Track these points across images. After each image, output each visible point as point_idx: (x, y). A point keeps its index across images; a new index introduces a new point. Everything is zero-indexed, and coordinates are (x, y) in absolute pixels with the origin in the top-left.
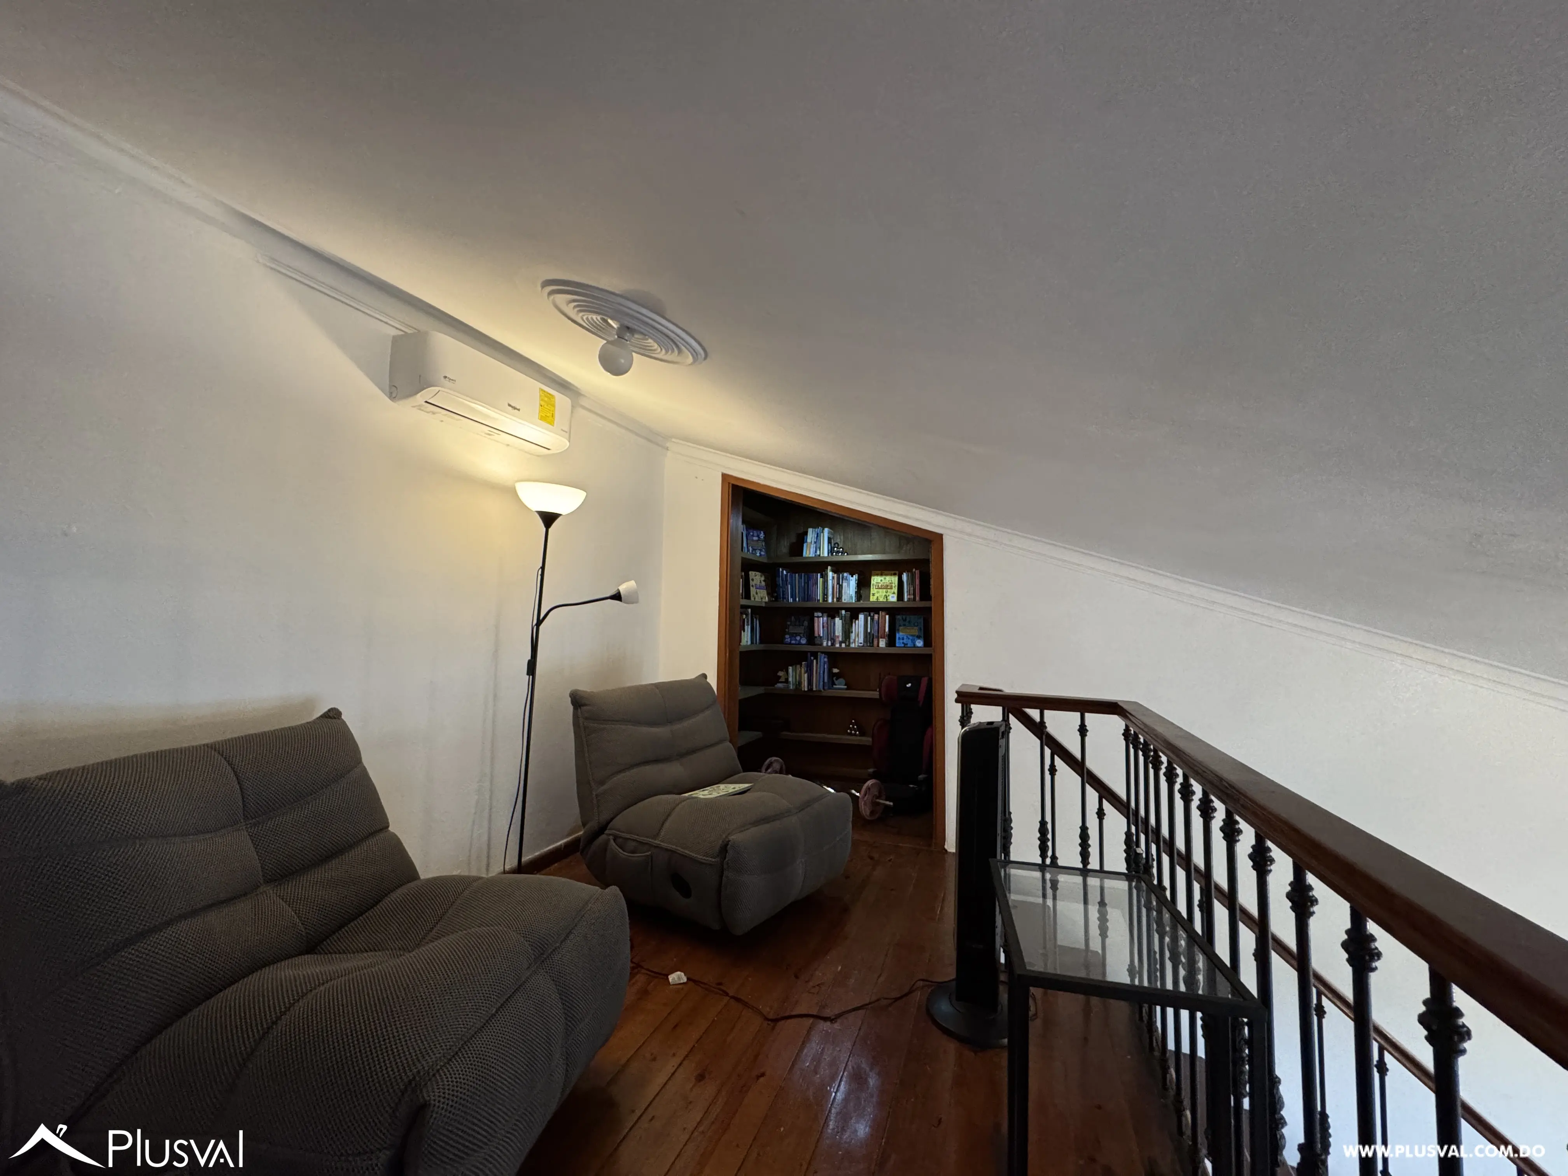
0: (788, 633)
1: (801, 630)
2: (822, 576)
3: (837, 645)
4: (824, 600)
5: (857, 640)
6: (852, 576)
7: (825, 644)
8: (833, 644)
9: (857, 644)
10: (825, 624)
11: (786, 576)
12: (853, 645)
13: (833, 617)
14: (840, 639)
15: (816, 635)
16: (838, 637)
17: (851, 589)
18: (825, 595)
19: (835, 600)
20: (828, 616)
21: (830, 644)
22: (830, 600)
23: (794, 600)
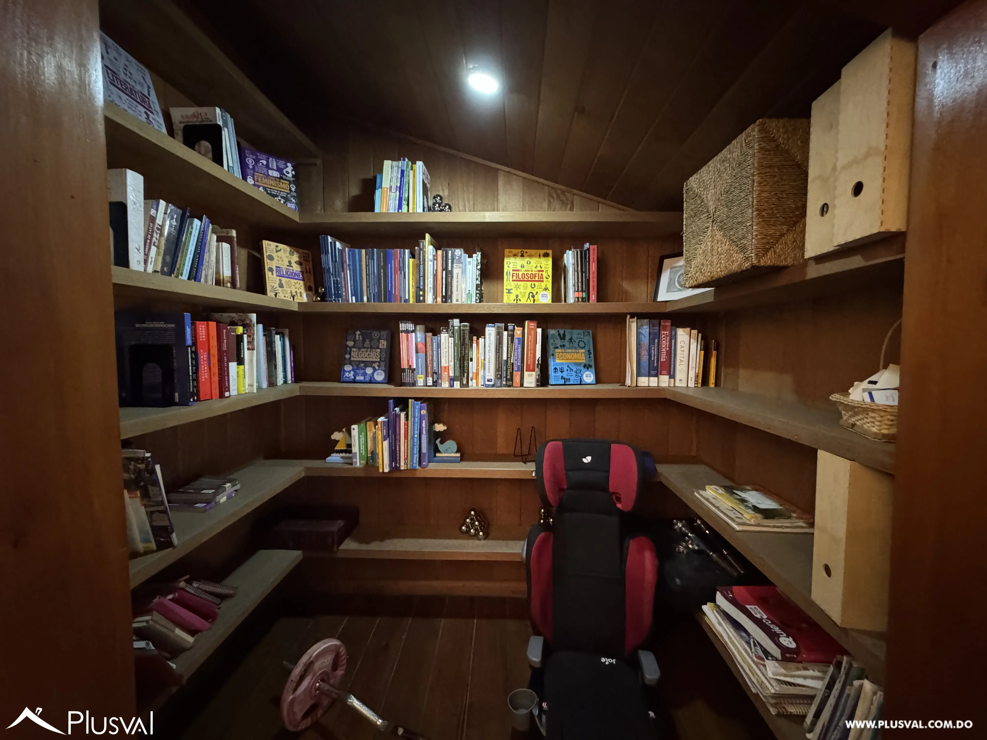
0: (351, 363)
1: (374, 356)
2: (413, 256)
3: (445, 385)
4: (418, 300)
5: (481, 373)
6: (470, 256)
7: (420, 382)
8: (435, 383)
9: (481, 382)
10: (421, 346)
11: (342, 252)
12: (473, 384)
13: (436, 333)
14: (452, 374)
15: (404, 365)
16: (447, 369)
17: (469, 280)
18: (420, 289)
19: (439, 299)
20: (427, 331)
21: (430, 382)
22: (429, 299)
23: (359, 299)
